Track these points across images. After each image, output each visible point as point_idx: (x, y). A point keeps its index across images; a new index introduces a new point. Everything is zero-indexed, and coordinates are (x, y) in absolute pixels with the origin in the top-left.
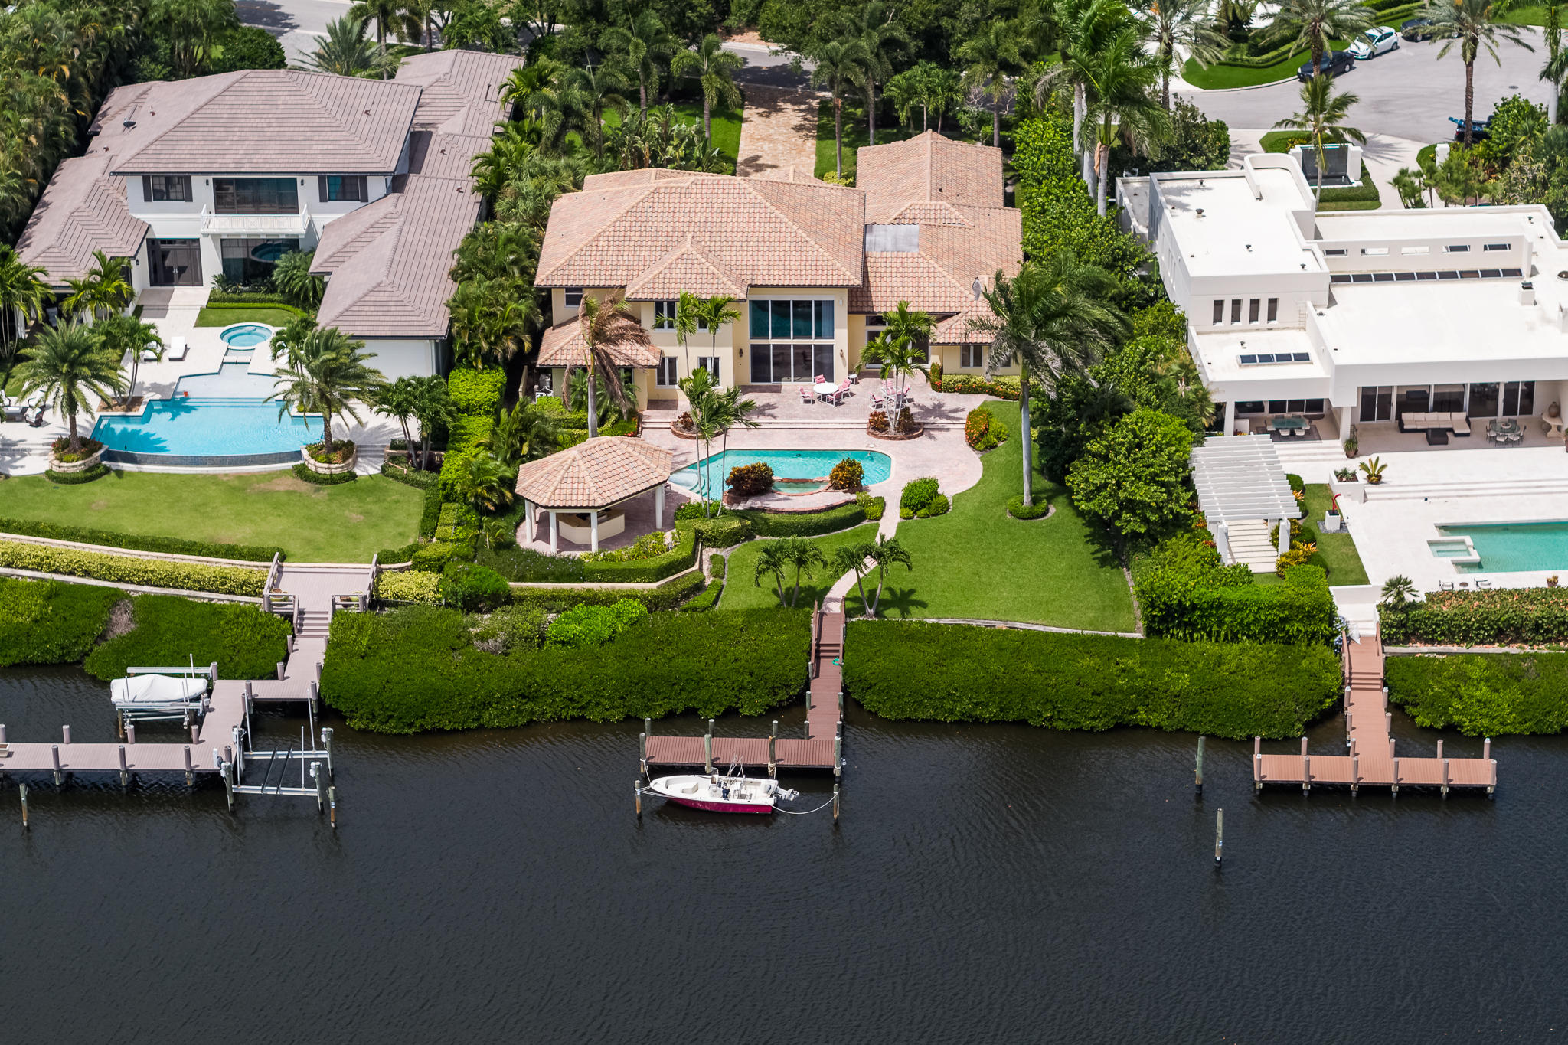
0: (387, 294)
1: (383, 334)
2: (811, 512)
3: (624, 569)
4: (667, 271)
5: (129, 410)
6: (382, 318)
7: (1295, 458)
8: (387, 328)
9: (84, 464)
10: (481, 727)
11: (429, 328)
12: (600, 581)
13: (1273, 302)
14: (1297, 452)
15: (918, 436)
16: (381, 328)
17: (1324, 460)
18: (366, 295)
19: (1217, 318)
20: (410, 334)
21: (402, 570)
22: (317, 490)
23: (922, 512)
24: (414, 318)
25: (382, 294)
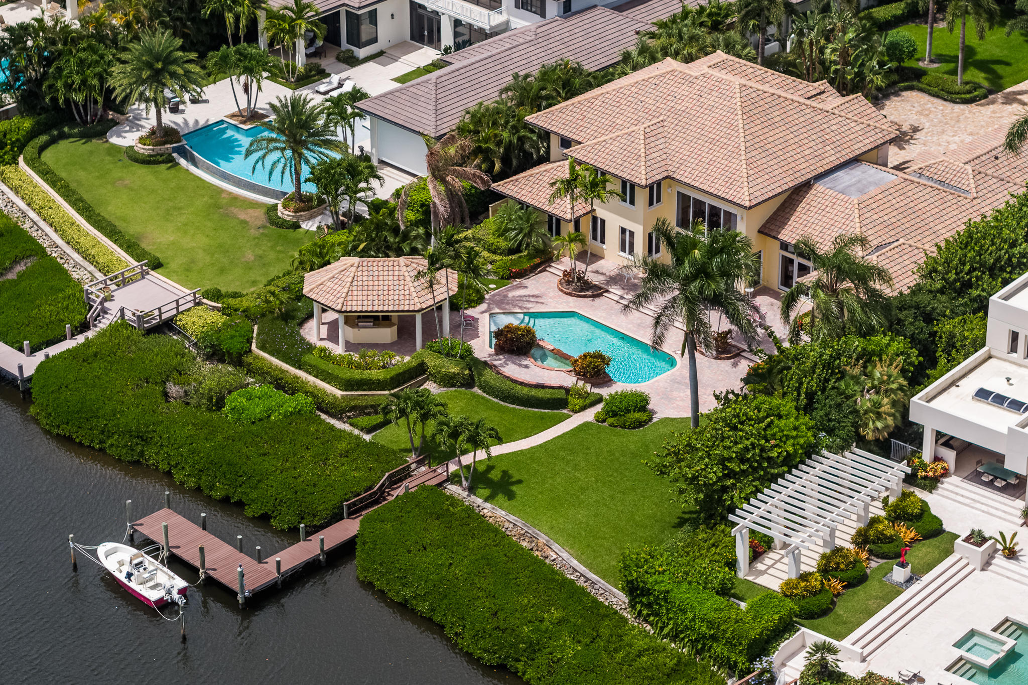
0: (426, 90)
2: (522, 383)
3: (324, 371)
5: (244, 123)
6: (407, 108)
7: (978, 505)
9: (153, 150)
10: (102, 450)
11: (428, 128)
12: (310, 374)
14: (984, 500)
15: (724, 359)
17: (1000, 518)
19: (1014, 349)
20: (414, 128)
21: (210, 308)
22: (260, 228)
23: (611, 420)
24: (426, 117)
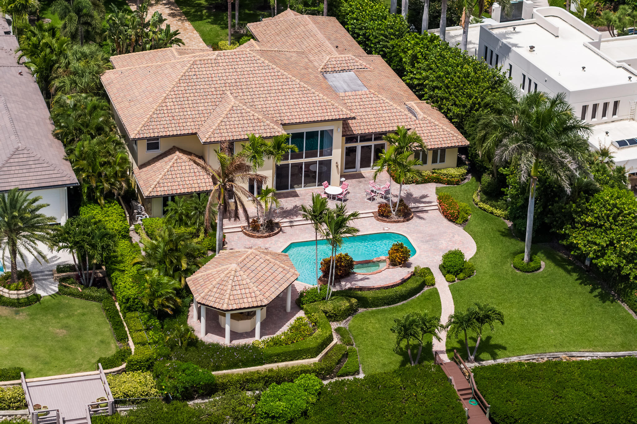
0: (25, 156)
1: (32, 186)
3: (294, 351)
4: (226, 120)
6: (27, 174)
8: (33, 182)
11: (65, 179)
12: (276, 362)
13: (616, 104)
15: (413, 218)
16: (29, 182)
18: (10, 158)
20: (52, 184)
21: (119, 372)
22: (17, 313)
23: (461, 275)
24: (51, 172)
25: (21, 156)
